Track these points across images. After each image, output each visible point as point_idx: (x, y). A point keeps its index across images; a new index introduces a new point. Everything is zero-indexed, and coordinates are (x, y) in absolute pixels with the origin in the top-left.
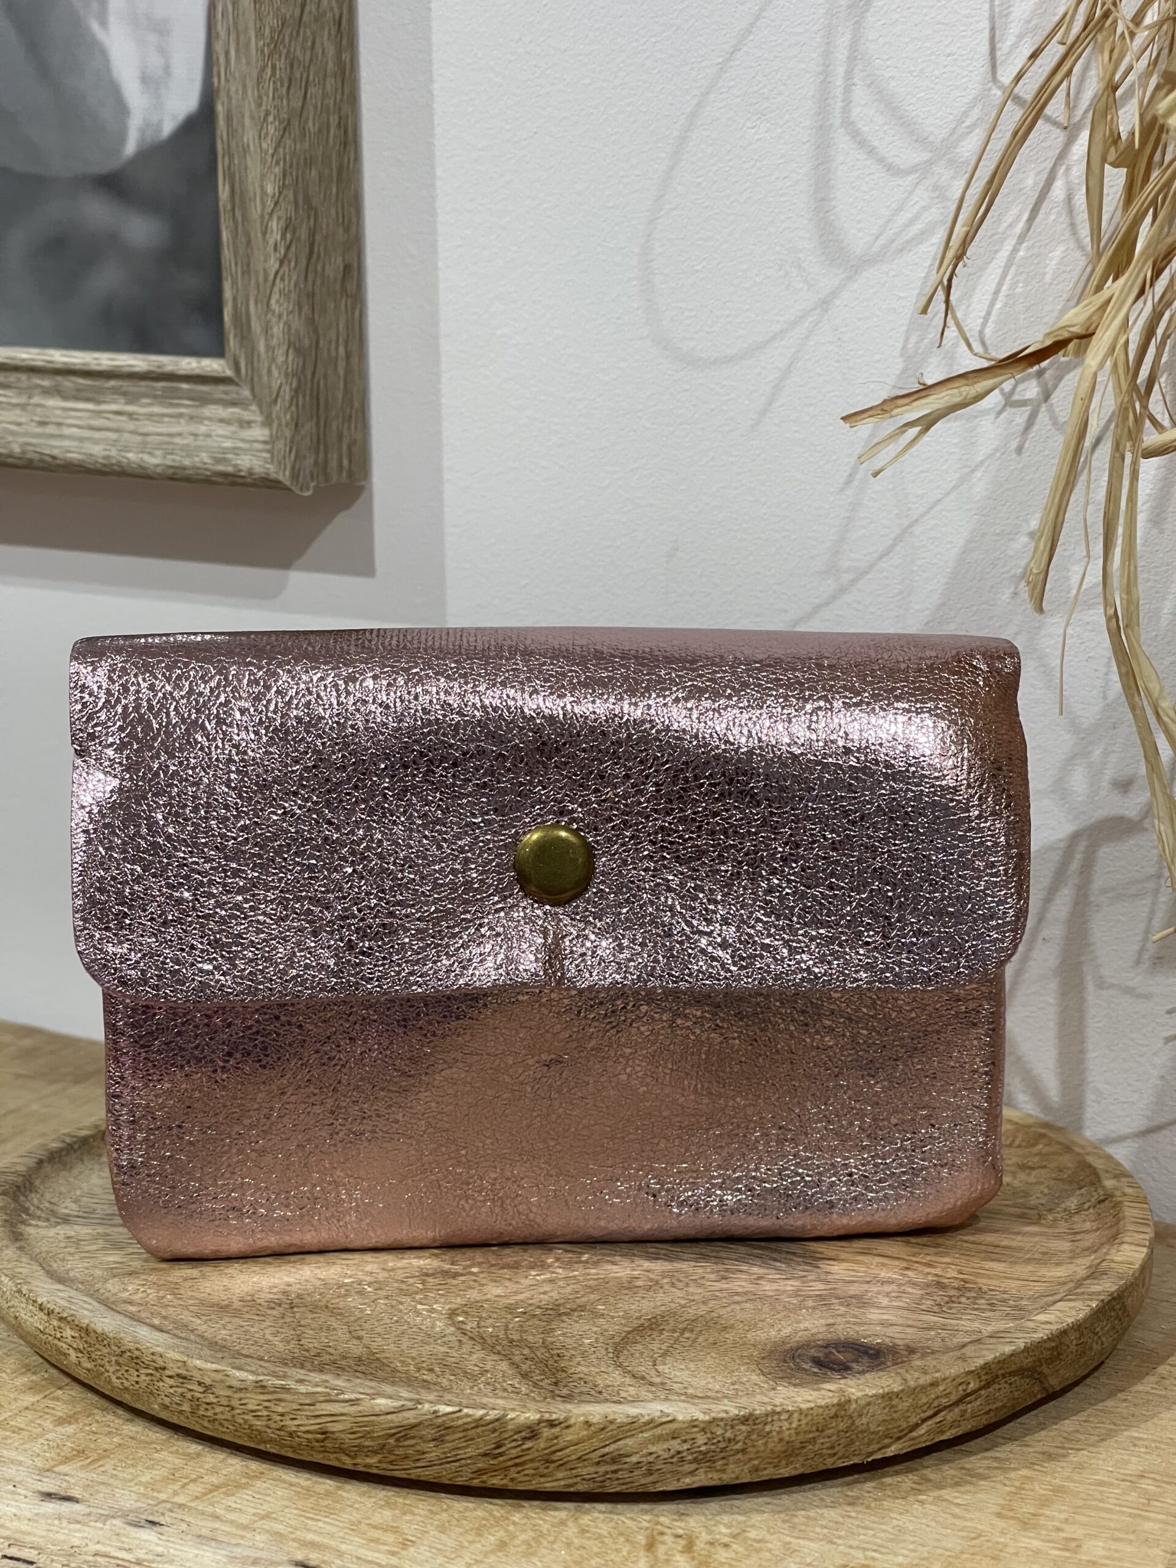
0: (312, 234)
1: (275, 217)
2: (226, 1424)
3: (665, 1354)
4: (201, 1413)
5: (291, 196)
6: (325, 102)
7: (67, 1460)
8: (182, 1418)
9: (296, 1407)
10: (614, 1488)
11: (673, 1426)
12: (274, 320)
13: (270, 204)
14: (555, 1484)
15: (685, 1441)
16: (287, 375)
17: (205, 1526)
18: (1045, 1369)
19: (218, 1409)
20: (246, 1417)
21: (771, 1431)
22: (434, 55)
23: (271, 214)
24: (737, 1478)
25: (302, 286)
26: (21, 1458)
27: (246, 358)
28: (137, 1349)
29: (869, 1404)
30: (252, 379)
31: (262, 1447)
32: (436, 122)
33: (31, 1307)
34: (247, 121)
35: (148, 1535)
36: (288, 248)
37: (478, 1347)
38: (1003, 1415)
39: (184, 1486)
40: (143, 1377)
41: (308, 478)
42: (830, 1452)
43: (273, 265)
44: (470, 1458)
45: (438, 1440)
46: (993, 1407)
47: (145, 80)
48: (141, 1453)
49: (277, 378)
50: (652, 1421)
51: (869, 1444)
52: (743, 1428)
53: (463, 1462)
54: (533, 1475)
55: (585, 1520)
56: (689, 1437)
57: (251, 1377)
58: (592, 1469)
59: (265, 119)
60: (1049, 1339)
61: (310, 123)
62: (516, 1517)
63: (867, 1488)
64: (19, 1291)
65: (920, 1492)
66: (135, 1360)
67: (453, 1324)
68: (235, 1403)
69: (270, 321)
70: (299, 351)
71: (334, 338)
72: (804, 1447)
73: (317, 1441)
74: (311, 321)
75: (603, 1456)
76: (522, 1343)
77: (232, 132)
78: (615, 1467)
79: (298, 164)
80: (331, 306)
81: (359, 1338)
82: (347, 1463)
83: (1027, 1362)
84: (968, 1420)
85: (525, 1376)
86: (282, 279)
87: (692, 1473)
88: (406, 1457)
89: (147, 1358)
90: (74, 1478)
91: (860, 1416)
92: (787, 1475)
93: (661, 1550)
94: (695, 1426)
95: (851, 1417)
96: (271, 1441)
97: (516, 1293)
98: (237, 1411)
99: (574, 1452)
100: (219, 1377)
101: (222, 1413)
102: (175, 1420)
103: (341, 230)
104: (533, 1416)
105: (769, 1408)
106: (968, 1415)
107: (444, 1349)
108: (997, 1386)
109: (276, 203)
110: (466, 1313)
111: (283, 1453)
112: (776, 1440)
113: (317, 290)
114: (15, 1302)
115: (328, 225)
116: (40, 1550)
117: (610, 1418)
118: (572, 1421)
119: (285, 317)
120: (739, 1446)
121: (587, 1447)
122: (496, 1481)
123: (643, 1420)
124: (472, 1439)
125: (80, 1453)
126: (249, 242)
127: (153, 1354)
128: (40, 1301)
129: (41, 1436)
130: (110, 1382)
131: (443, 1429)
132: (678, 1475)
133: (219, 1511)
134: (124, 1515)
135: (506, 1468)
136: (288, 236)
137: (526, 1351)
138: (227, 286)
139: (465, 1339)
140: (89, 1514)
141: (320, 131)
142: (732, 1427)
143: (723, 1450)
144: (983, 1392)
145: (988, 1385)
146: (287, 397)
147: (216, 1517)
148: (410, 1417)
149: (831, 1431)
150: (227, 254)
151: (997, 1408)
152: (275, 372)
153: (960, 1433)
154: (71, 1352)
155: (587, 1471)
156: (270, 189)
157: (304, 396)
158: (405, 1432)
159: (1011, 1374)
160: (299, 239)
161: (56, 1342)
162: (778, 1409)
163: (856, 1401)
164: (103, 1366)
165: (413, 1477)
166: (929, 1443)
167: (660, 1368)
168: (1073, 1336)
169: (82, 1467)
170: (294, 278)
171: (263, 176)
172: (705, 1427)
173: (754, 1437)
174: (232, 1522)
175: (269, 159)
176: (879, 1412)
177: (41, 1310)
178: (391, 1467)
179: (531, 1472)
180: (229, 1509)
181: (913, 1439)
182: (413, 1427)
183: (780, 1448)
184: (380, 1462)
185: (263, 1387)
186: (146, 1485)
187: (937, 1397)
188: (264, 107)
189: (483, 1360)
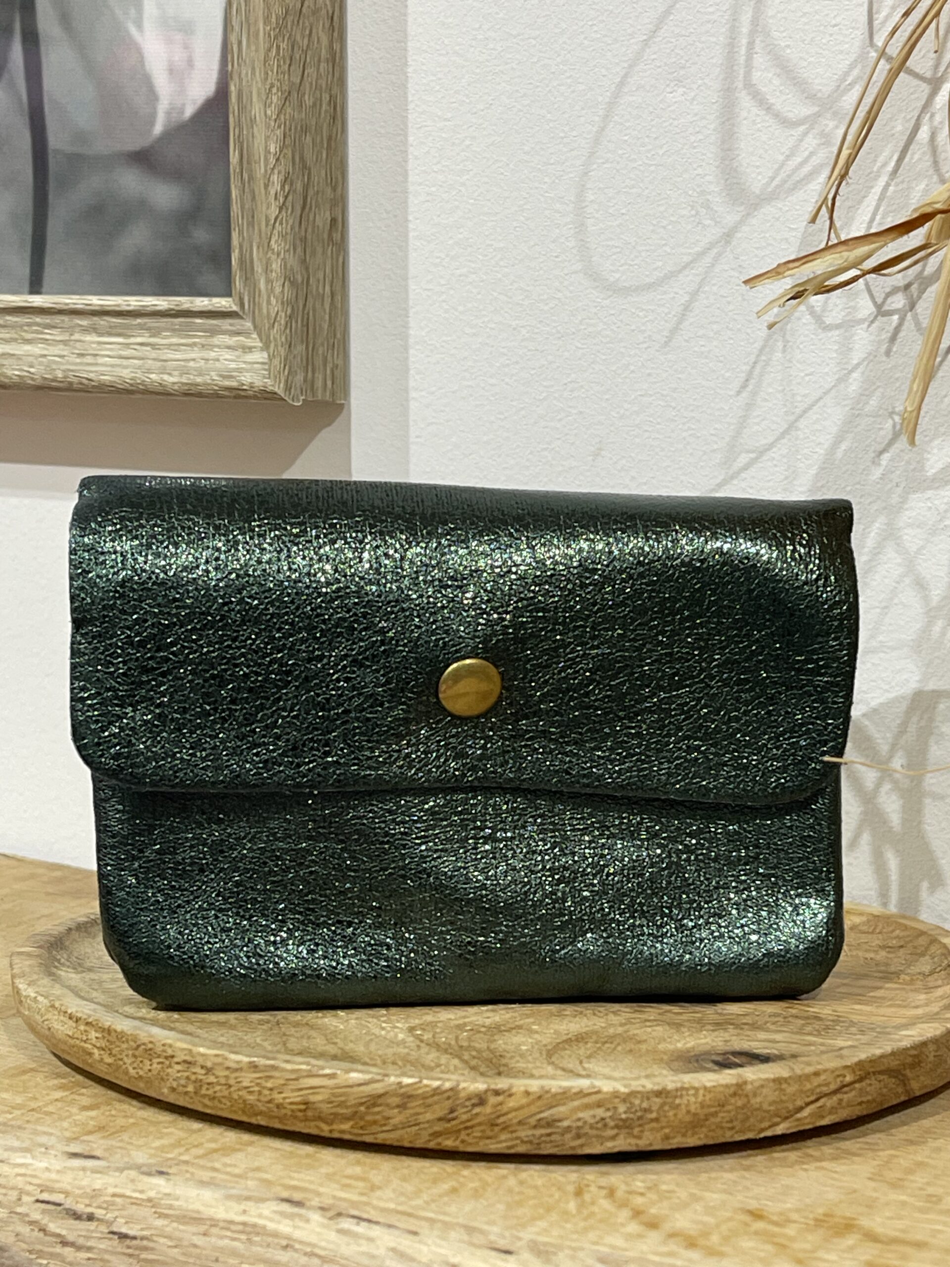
0: (306, 188)
1: (276, 171)
2: (224, 1100)
3: (589, 1057)
4: (204, 1092)
5: (290, 155)
6: (320, 82)
7: (90, 1133)
8: (187, 1098)
9: (282, 1082)
10: (547, 1150)
11: (598, 1097)
12: (274, 257)
13: (272, 160)
14: (499, 1146)
15: (608, 1110)
16: (283, 303)
17: (206, 1175)
18: (908, 1072)
19: (218, 1088)
20: (241, 1093)
21: (679, 1105)
22: (409, 44)
23: (273, 169)
24: (651, 1144)
25: (297, 229)
26: (51, 1131)
27: (249, 292)
28: (151, 1042)
29: (762, 1086)
30: (254, 312)
31: (253, 1121)
32: (410, 99)
33: (62, 1018)
34: (255, 99)
35: (160, 1181)
36: (286, 197)
37: (433, 1050)
38: (874, 1108)
39: (187, 1150)
40: (155, 1066)
41: (299, 391)
42: (729, 1125)
43: (274, 211)
44: (428, 1122)
45: (402, 1106)
46: (864, 1099)
47: (171, 71)
48: (152, 1129)
49: (275, 306)
50: (581, 1091)
51: (761, 1121)
52: (657, 1100)
53: (422, 1126)
54: (481, 1138)
55: (524, 1175)
56: (610, 1106)
57: (246, 1059)
58: (530, 1132)
59: (270, 90)
60: (912, 1047)
61: (307, 97)
62: (466, 1172)
63: (759, 1159)
64: (53, 1006)
65: (803, 1163)
66: (149, 1052)
67: (413, 1036)
68: (232, 1082)
69: (269, 259)
70: (293, 283)
71: (321, 277)
72: (707, 1120)
73: (300, 1111)
74: (303, 261)
75: (540, 1120)
76: (469, 1048)
77: (242, 108)
78: (549, 1131)
79: (296, 128)
80: (319, 250)
81: (335, 1043)
82: (325, 1130)
83: (894, 1063)
84: (844, 1108)
85: (473, 1068)
86: (281, 223)
87: (613, 1138)
88: (375, 1122)
89: (159, 1049)
90: (97, 1144)
91: (755, 1095)
92: (692, 1145)
93: (587, 1197)
94: (617, 1097)
95: (747, 1096)
96: (261, 1113)
97: (465, 1017)
98: (232, 1089)
99: (515, 1117)
100: (219, 1060)
101: (221, 1091)
102: (181, 1102)
103: (329, 190)
104: (480, 1086)
105: (679, 1085)
106: (844, 1104)
107: (406, 1051)
108: (868, 1081)
109: (278, 160)
110: (424, 1030)
111: (271, 1125)
112: (684, 1111)
113: (309, 237)
114: (49, 1016)
115: (318, 183)
116: (67, 1194)
117: (547, 1088)
118: (514, 1090)
119: (282, 256)
120: (654, 1115)
121: (525, 1112)
122: (449, 1143)
123: (574, 1091)
124: (429, 1106)
125: (101, 1128)
126: (254, 198)
127: (164, 1045)
128: (69, 1011)
129: (69, 1117)
130: (126, 1072)
131: (406, 1098)
132: (602, 1139)
133: (217, 1165)
134: (138, 1168)
135: (459, 1131)
136: (287, 188)
137: (474, 1053)
138: (235, 236)
139: (422, 1045)
140: (109, 1167)
141: (314, 104)
142: (648, 1099)
143: (640, 1118)
144: (857, 1085)
145: (861, 1080)
146: (283, 322)
147: (215, 1169)
148: (378, 1088)
149: (730, 1107)
150: (235, 209)
151: (868, 1101)
152: (273, 301)
153: (837, 1120)
154: (96, 1051)
155: (524, 1133)
156: (272, 150)
157: (297, 322)
158: (375, 1100)
159: (880, 1073)
160: (295, 191)
161: (83, 1044)
162: (686, 1086)
163: (752, 1083)
164: (121, 1060)
165: (379, 1141)
166: (810, 1126)
167: (586, 1065)
168: (932, 1047)
169: (104, 1137)
170: (291, 222)
171: (267, 138)
172: (626, 1098)
173: (666, 1108)
174: (227, 1173)
175: (272, 123)
176: (770, 1094)
177: (70, 1018)
178: (361, 1132)
179: (479, 1134)
180: (225, 1165)
181: (798, 1120)
182: (380, 1096)
183: (688, 1118)
184: (352, 1127)
185: (256, 1067)
186: (156, 1148)
187: (819, 1086)
188: (269, 81)
189: (438, 1058)
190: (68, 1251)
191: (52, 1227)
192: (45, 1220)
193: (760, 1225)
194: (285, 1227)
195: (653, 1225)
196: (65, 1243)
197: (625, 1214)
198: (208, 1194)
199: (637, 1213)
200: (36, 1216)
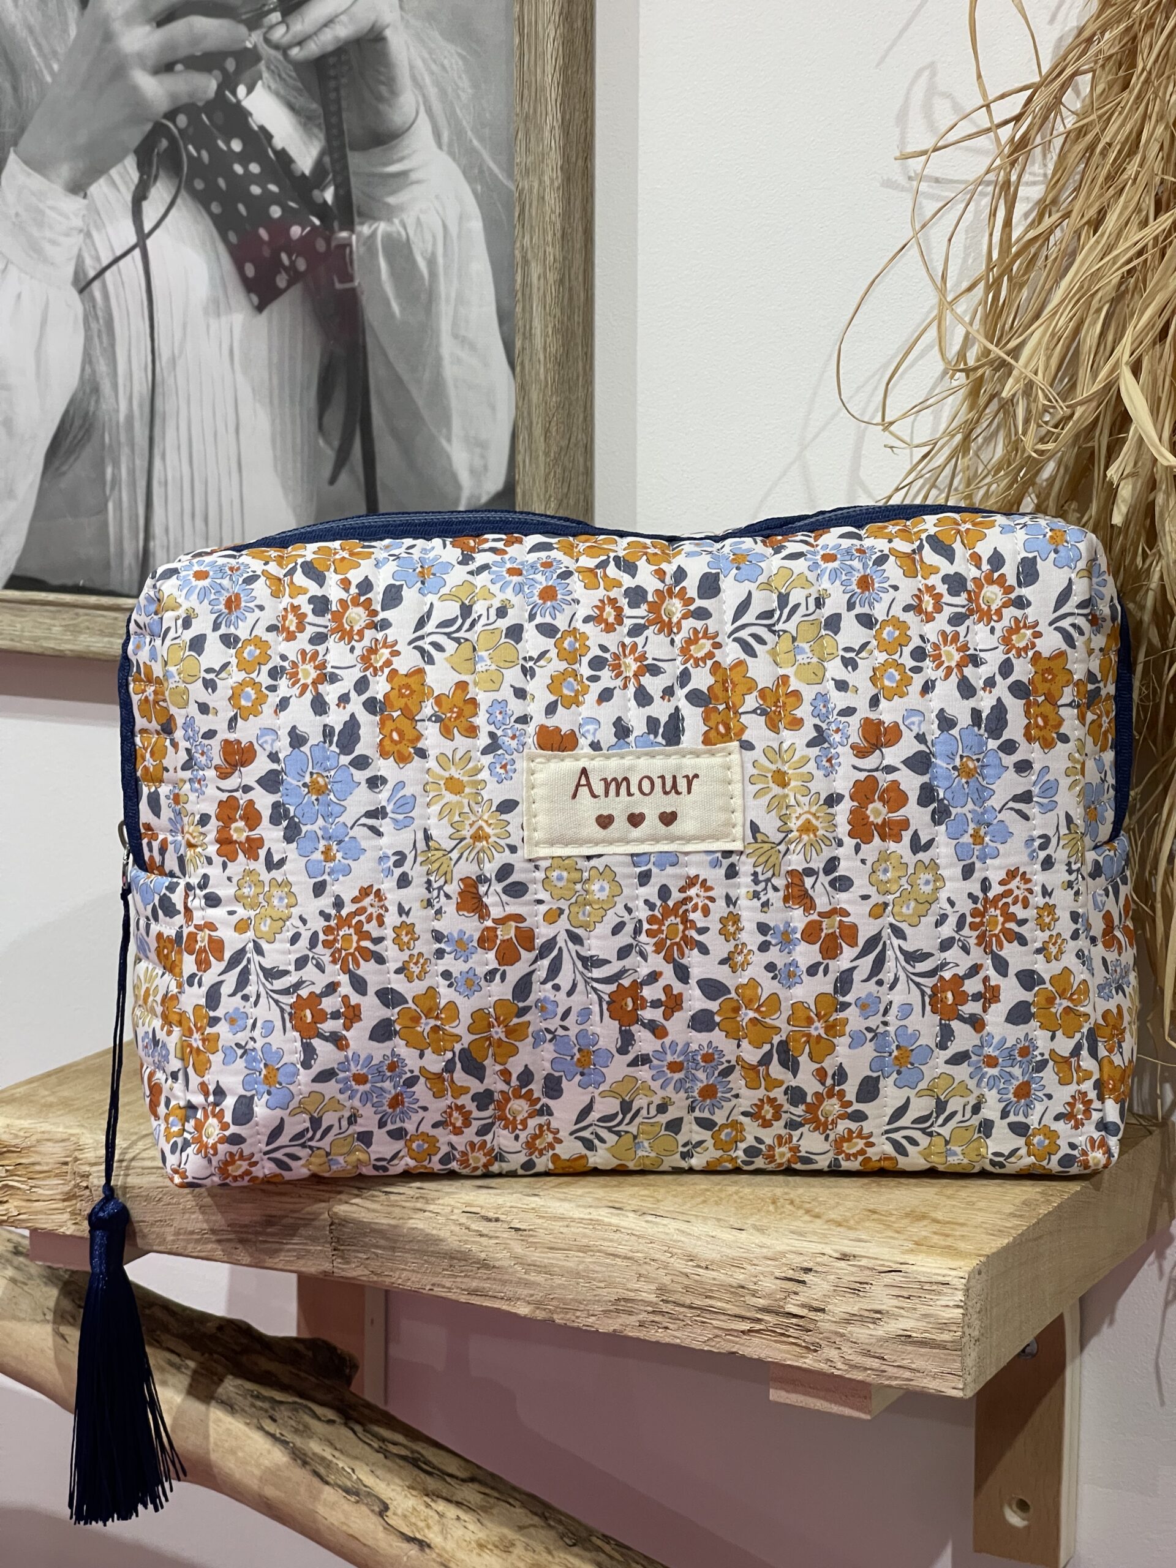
190: (482, 1240)
191: (474, 1226)
192: (469, 1223)
193: (875, 1216)
194: (614, 1220)
195: (818, 1216)
196: (481, 1235)
197: (801, 1212)
198: (566, 1205)
199: (808, 1212)
200: (463, 1220)
